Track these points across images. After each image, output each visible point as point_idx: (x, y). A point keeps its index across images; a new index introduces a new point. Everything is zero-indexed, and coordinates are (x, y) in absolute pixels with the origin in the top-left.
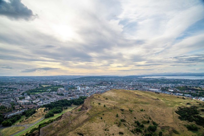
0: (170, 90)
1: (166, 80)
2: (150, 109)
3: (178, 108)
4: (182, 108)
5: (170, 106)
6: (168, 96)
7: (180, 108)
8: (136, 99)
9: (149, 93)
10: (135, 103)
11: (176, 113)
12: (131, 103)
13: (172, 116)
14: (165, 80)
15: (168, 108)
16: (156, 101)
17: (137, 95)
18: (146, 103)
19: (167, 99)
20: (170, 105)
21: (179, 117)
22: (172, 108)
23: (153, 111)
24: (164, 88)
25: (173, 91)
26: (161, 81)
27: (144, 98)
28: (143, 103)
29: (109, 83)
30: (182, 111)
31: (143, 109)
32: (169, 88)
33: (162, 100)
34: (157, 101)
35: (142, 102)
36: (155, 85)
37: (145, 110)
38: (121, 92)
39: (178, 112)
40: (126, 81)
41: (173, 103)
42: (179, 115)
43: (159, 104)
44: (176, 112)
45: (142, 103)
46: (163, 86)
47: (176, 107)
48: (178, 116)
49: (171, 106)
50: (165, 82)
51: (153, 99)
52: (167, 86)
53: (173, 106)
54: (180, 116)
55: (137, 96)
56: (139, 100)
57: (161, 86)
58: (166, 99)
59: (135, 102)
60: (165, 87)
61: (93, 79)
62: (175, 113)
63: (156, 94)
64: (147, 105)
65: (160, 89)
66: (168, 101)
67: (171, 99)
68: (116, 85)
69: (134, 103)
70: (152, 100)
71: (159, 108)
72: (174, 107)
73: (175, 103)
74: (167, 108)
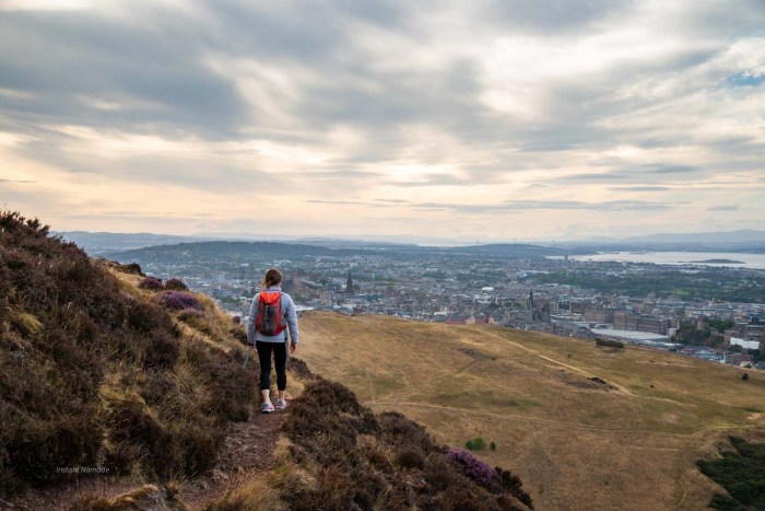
0: (734, 341)
1: (737, 275)
2: (528, 441)
3: (726, 441)
4: (754, 446)
5: (669, 424)
6: (679, 370)
7: (734, 440)
8: (458, 376)
9: (555, 344)
10: (444, 399)
11: (704, 471)
12: (413, 399)
13: (668, 489)
14: (729, 278)
15: (651, 440)
16: (586, 391)
17: (469, 352)
18: (513, 403)
19: (660, 385)
20: (671, 418)
21: (717, 495)
22: (676, 441)
23: (548, 453)
24: (700, 326)
25: (754, 345)
26: (696, 285)
27: (507, 371)
28: (494, 403)
29: (331, 287)
30: (747, 461)
31: (483, 436)
32: (730, 325)
33: (624, 391)
34: (594, 391)
35: (490, 393)
36: (641, 306)
37: (493, 446)
38: (368, 330)
39: (717, 464)
40: (461, 278)
41: (694, 411)
42: (715, 487)
43: (602, 415)
44: (703, 467)
45: (490, 399)
46: (692, 313)
47: (709, 439)
48: (708, 489)
49: (675, 429)
50: (727, 288)
51: (567, 378)
52: (725, 317)
53: (689, 430)
54: (724, 492)
55: (465, 358)
56: (476, 382)
57: (681, 312)
58: (656, 383)
59: (443, 397)
60: (705, 319)
61: (237, 255)
62: (694, 471)
63: (598, 353)
64: (515, 416)
65: (672, 331)
66: (668, 395)
67: (689, 388)
68: (376, 297)
69: (433, 400)
70: (561, 384)
71: (592, 436)
72: (699, 435)
73: (714, 412)
74: (646, 435)
